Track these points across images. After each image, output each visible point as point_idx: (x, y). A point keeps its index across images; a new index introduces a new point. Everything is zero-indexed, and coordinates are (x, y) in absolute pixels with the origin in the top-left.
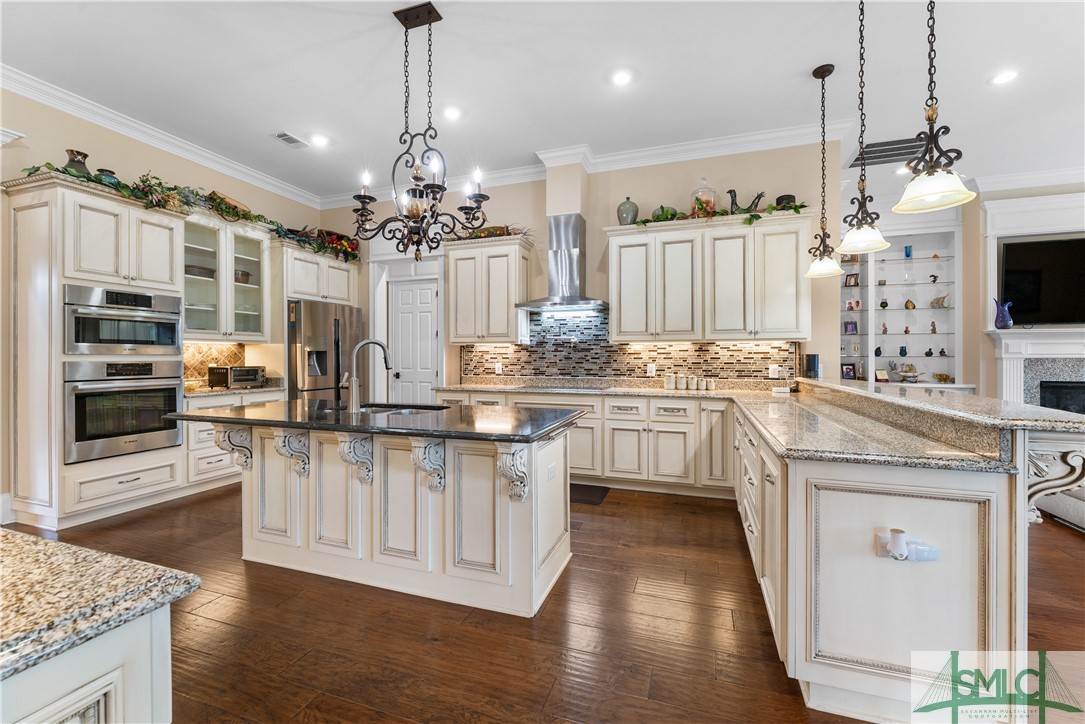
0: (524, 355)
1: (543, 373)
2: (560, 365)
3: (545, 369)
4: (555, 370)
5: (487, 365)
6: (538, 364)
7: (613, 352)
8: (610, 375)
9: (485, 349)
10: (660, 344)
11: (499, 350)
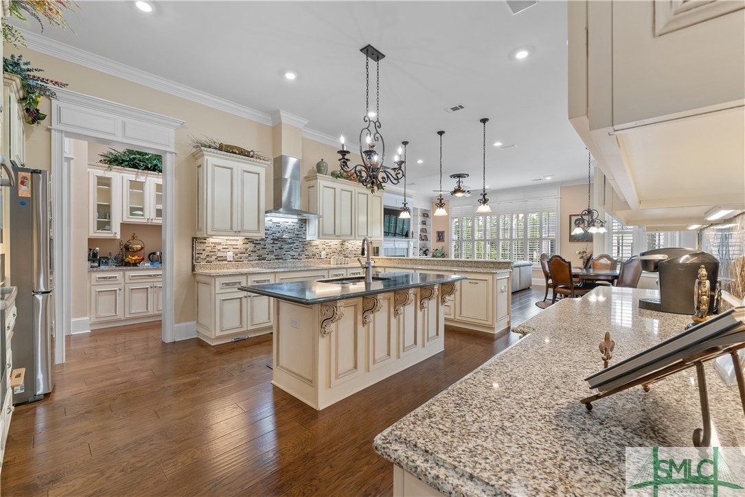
0: (250, 247)
1: (264, 259)
2: (276, 252)
3: (266, 256)
4: (273, 257)
5: (219, 254)
6: (261, 252)
7: (305, 244)
8: (304, 259)
9: (217, 241)
10: (327, 241)
11: (229, 243)
